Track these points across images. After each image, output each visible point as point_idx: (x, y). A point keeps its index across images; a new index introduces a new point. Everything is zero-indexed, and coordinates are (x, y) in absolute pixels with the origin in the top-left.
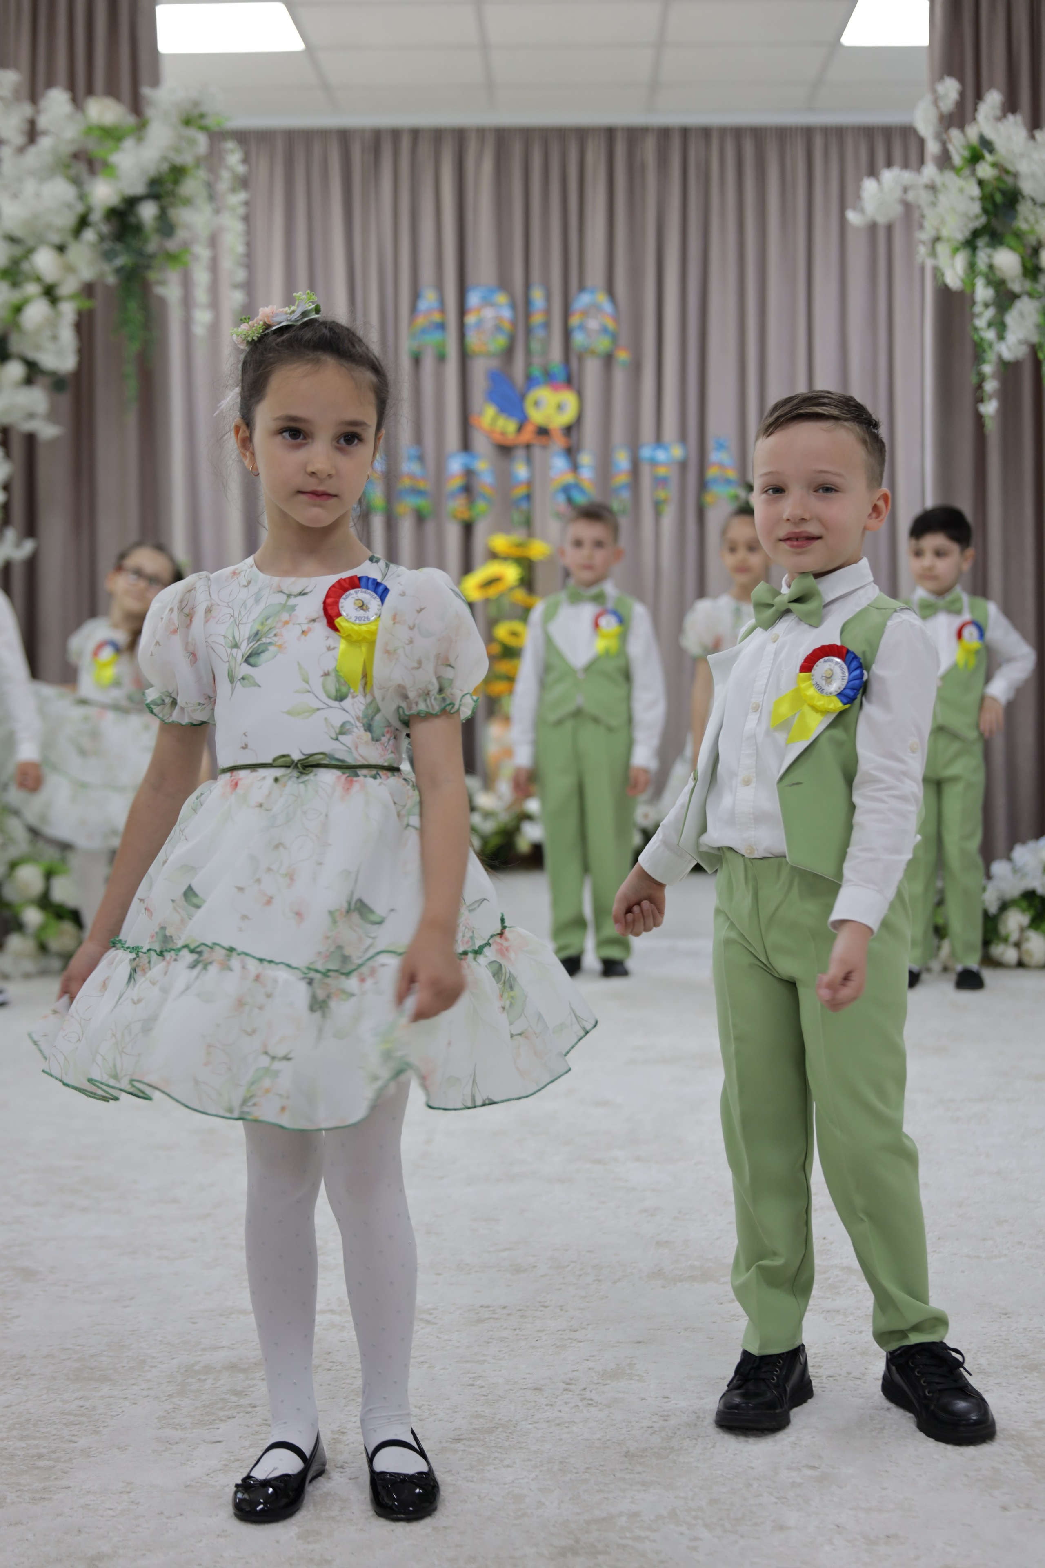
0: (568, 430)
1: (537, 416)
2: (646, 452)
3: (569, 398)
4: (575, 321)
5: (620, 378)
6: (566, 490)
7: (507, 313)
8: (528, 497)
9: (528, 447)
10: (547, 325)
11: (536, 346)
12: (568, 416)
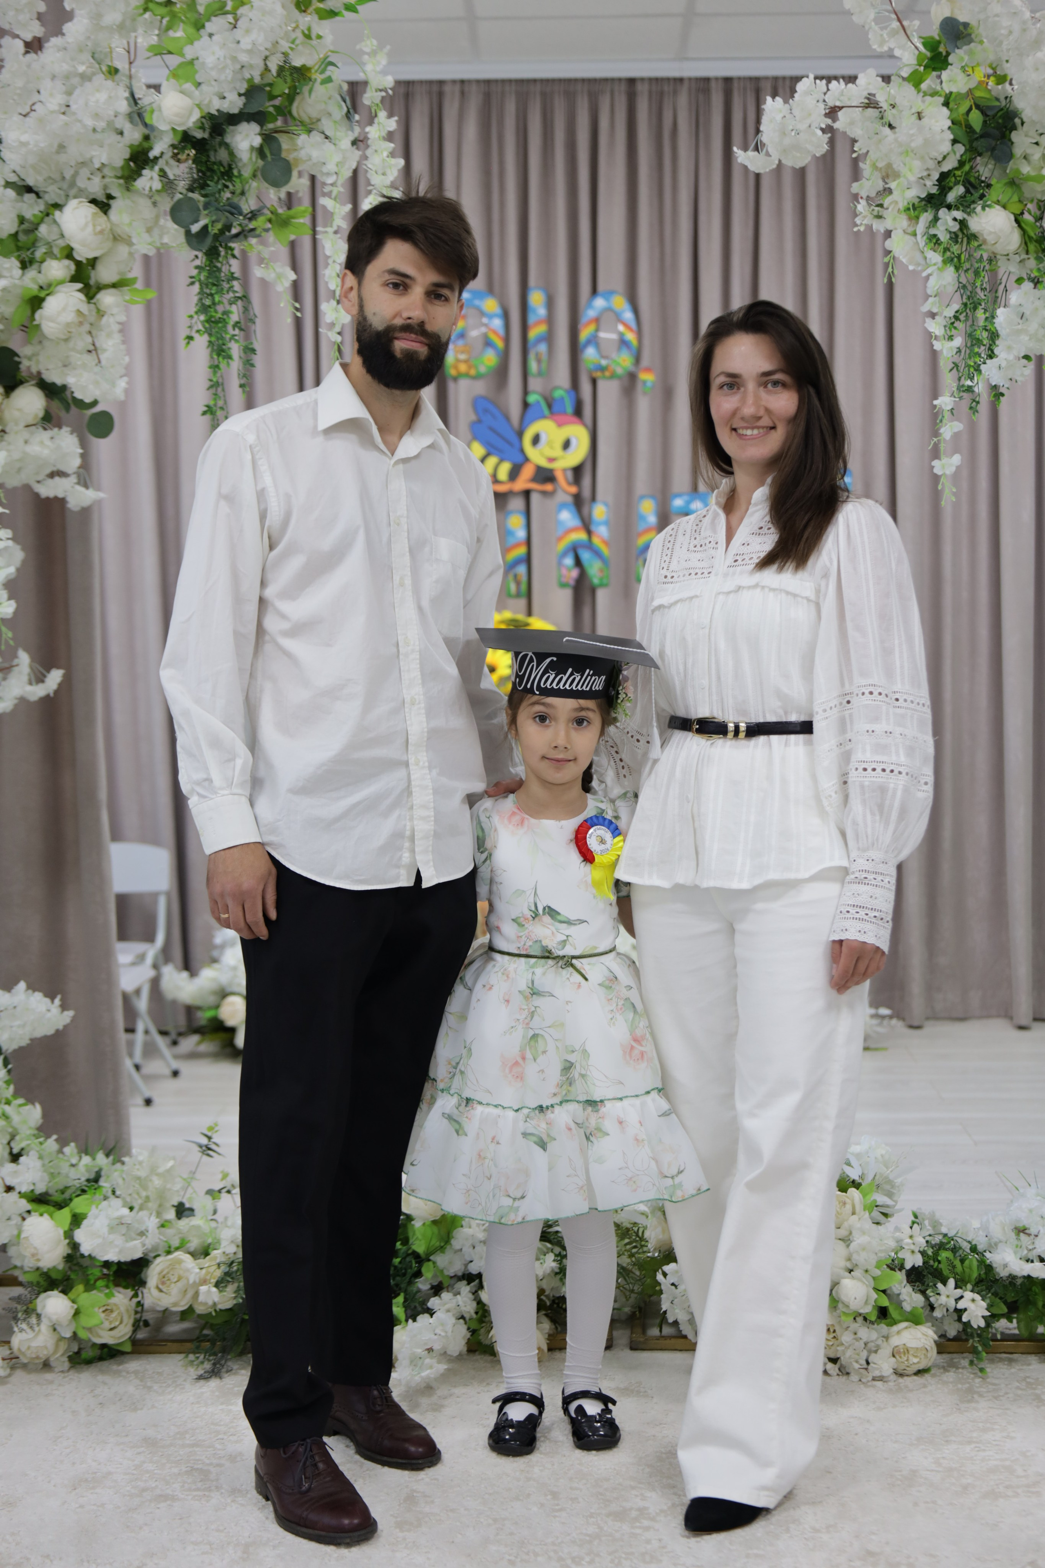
0: (577, 471)
1: (537, 456)
2: (678, 503)
3: (579, 434)
4: (584, 334)
5: (644, 406)
6: (574, 550)
7: (497, 323)
8: (528, 559)
9: (527, 494)
10: (549, 338)
11: (533, 366)
12: (578, 454)
